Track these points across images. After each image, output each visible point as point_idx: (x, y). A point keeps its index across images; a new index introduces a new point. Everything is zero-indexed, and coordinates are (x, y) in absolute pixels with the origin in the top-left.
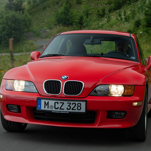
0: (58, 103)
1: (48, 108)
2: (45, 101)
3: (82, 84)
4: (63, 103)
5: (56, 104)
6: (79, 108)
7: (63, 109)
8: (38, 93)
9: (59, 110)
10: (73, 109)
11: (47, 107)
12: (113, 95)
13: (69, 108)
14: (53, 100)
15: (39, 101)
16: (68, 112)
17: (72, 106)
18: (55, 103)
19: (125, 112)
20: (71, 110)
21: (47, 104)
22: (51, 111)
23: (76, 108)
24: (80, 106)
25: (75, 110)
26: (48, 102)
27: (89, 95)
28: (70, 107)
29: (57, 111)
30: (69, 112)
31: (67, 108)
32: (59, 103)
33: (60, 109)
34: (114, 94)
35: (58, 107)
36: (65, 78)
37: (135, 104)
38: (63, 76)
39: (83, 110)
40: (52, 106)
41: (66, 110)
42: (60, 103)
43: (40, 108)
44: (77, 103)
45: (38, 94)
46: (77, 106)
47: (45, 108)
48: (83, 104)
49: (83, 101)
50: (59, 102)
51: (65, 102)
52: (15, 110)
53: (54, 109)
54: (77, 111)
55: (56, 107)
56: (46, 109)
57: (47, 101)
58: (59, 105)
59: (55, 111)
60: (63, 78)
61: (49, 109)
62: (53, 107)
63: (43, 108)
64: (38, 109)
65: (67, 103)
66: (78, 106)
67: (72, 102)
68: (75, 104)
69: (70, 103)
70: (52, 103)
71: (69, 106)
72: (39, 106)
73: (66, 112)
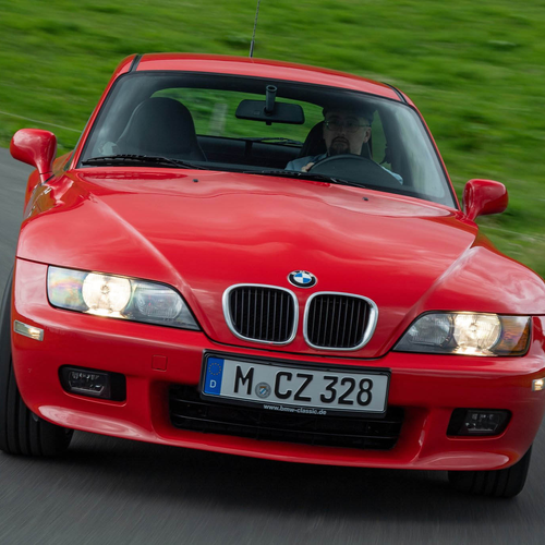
0: (289, 376)
1: (249, 392)
2: (238, 368)
3: (369, 306)
4: (310, 378)
5: (284, 379)
6: (364, 397)
7: (308, 399)
8: (202, 330)
9: (290, 401)
10: (341, 401)
11: (243, 388)
13: (328, 395)
14: (270, 362)
15: (212, 363)
16: (324, 409)
17: (341, 390)
18: (279, 375)
20: (335, 405)
21: (244, 378)
22: (262, 404)
23: (352, 397)
24: (368, 391)
25: (351, 403)
26: (252, 370)
27: (391, 350)
28: (334, 392)
29: (285, 406)
30: (328, 410)
31: (322, 396)
32: (294, 377)
33: (297, 397)
34: (464, 346)
35: (289, 393)
36: (304, 280)
38: (293, 273)
39: (378, 404)
40: (264, 386)
41: (316, 403)
42: (299, 375)
43: (218, 388)
44: (358, 378)
45: (201, 334)
46: (357, 390)
47: (236, 390)
48: (380, 384)
49: (380, 372)
50: (295, 372)
51: (318, 375)
53: (272, 398)
54: (356, 407)
55: (283, 391)
56: (242, 394)
57: (246, 367)
58: (295, 385)
59: (278, 405)
60: (299, 280)
61: (253, 397)
62: (269, 391)
63: (227, 390)
64: (205, 393)
65: (326, 378)
66: (362, 391)
67: (341, 376)
68: (352, 381)
69: (335, 379)
70: (265, 374)
71: (329, 388)
72: (212, 384)
73: (318, 409)
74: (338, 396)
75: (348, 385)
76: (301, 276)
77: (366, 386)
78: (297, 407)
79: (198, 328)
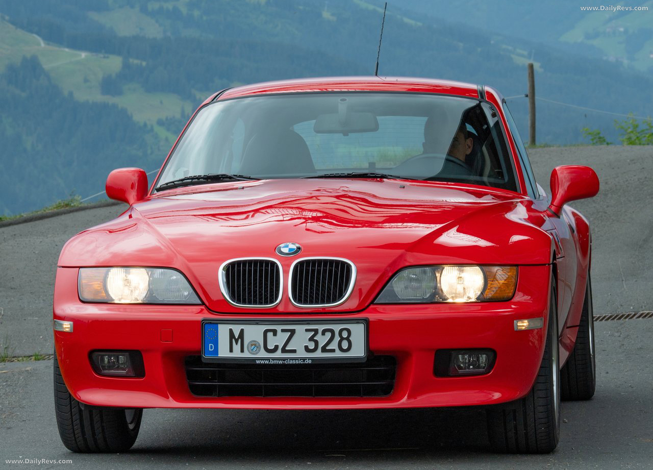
0: (275, 332)
1: (242, 351)
2: (231, 331)
3: (349, 266)
4: (293, 332)
5: (270, 335)
6: (345, 345)
7: (294, 351)
8: (203, 304)
9: (278, 354)
10: (324, 350)
11: (236, 348)
12: (450, 300)
13: (312, 346)
14: (257, 323)
15: (208, 329)
16: (309, 359)
17: (322, 340)
18: (266, 332)
19: (492, 352)
20: (319, 354)
21: (236, 339)
22: (254, 360)
23: (334, 345)
24: (348, 339)
25: (333, 351)
26: (242, 331)
27: (372, 303)
28: (316, 343)
29: (274, 359)
30: (312, 359)
31: (307, 349)
32: (279, 332)
33: (284, 350)
34: (453, 298)
35: (276, 347)
36: (290, 249)
37: (523, 324)
39: (358, 351)
40: (254, 344)
41: (301, 354)
42: (283, 331)
43: (216, 351)
44: (337, 328)
45: (202, 307)
46: (337, 339)
47: (231, 350)
48: (358, 332)
49: (357, 321)
50: (279, 328)
51: (300, 329)
52: (118, 368)
53: (263, 354)
54: (338, 354)
55: (271, 346)
56: (237, 353)
57: (236, 329)
58: (279, 340)
59: (268, 359)
61: (247, 355)
62: (259, 347)
63: (224, 352)
64: (206, 356)
65: (307, 330)
66: (342, 339)
67: (321, 328)
68: (332, 331)
69: (316, 331)
70: (254, 333)
71: (311, 339)
72: (211, 347)
73: (304, 359)
74: (321, 345)
75: (329, 335)
76: (287, 246)
77: (345, 334)
78: (284, 359)
79: (200, 303)
